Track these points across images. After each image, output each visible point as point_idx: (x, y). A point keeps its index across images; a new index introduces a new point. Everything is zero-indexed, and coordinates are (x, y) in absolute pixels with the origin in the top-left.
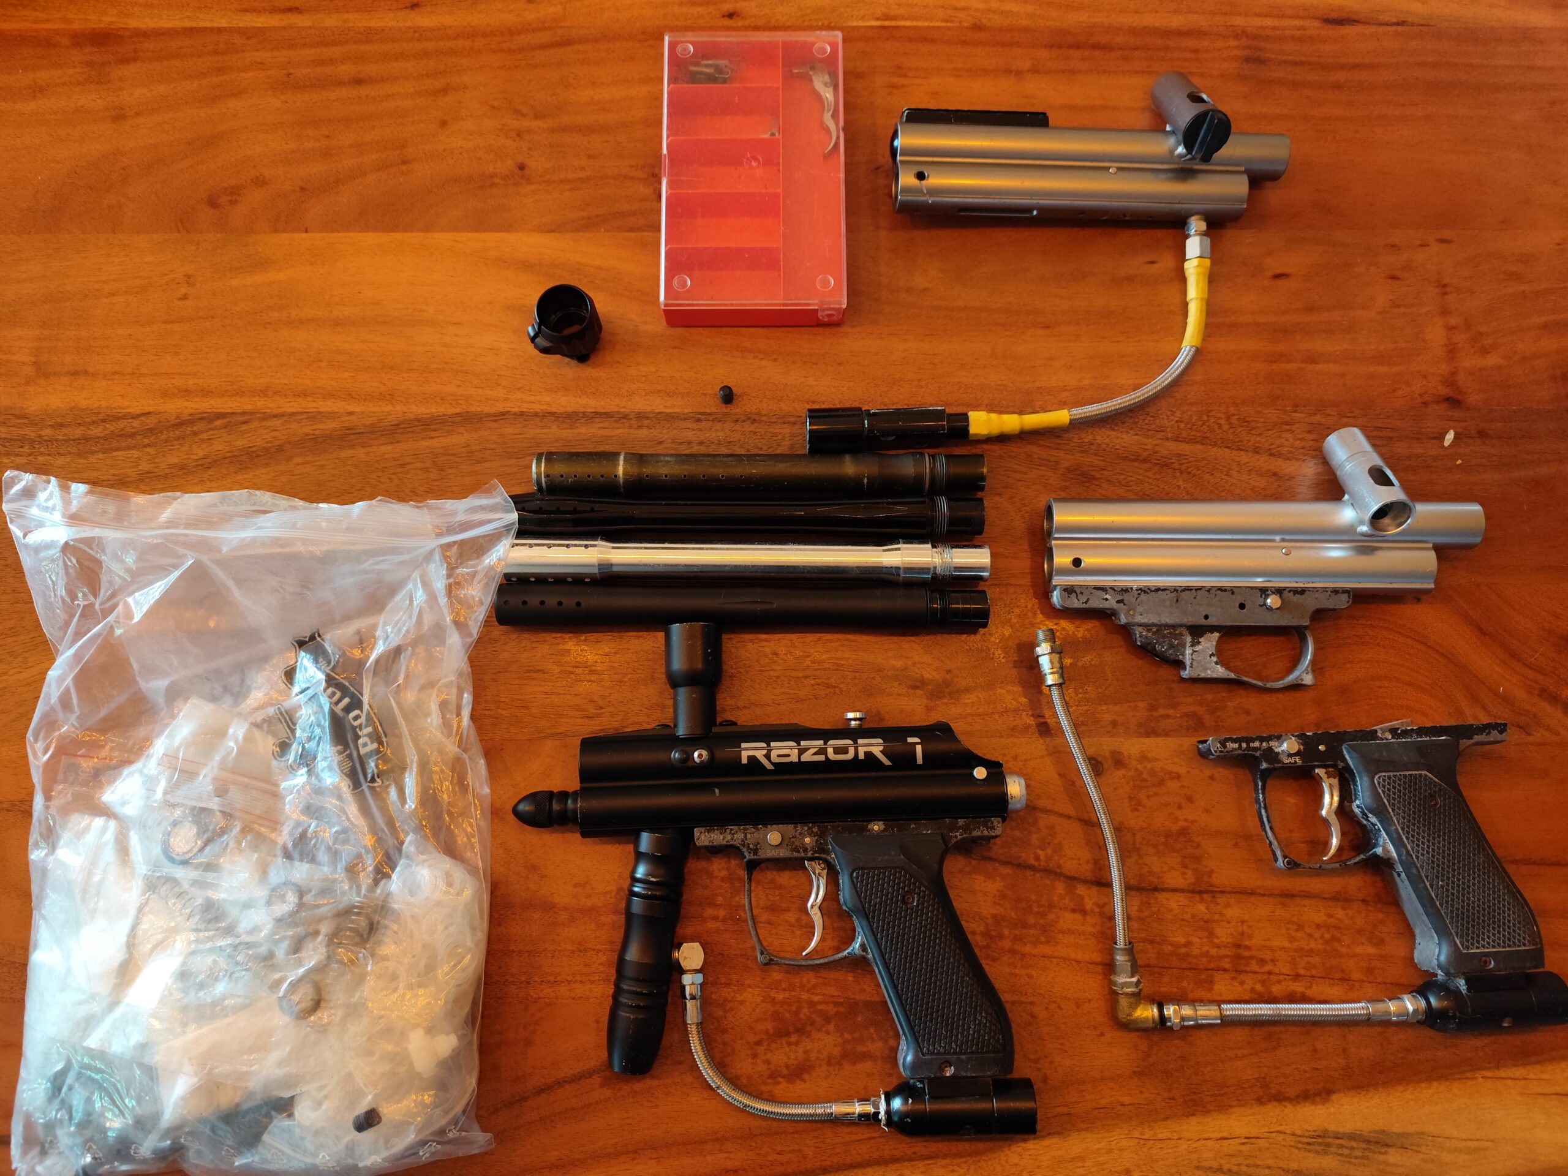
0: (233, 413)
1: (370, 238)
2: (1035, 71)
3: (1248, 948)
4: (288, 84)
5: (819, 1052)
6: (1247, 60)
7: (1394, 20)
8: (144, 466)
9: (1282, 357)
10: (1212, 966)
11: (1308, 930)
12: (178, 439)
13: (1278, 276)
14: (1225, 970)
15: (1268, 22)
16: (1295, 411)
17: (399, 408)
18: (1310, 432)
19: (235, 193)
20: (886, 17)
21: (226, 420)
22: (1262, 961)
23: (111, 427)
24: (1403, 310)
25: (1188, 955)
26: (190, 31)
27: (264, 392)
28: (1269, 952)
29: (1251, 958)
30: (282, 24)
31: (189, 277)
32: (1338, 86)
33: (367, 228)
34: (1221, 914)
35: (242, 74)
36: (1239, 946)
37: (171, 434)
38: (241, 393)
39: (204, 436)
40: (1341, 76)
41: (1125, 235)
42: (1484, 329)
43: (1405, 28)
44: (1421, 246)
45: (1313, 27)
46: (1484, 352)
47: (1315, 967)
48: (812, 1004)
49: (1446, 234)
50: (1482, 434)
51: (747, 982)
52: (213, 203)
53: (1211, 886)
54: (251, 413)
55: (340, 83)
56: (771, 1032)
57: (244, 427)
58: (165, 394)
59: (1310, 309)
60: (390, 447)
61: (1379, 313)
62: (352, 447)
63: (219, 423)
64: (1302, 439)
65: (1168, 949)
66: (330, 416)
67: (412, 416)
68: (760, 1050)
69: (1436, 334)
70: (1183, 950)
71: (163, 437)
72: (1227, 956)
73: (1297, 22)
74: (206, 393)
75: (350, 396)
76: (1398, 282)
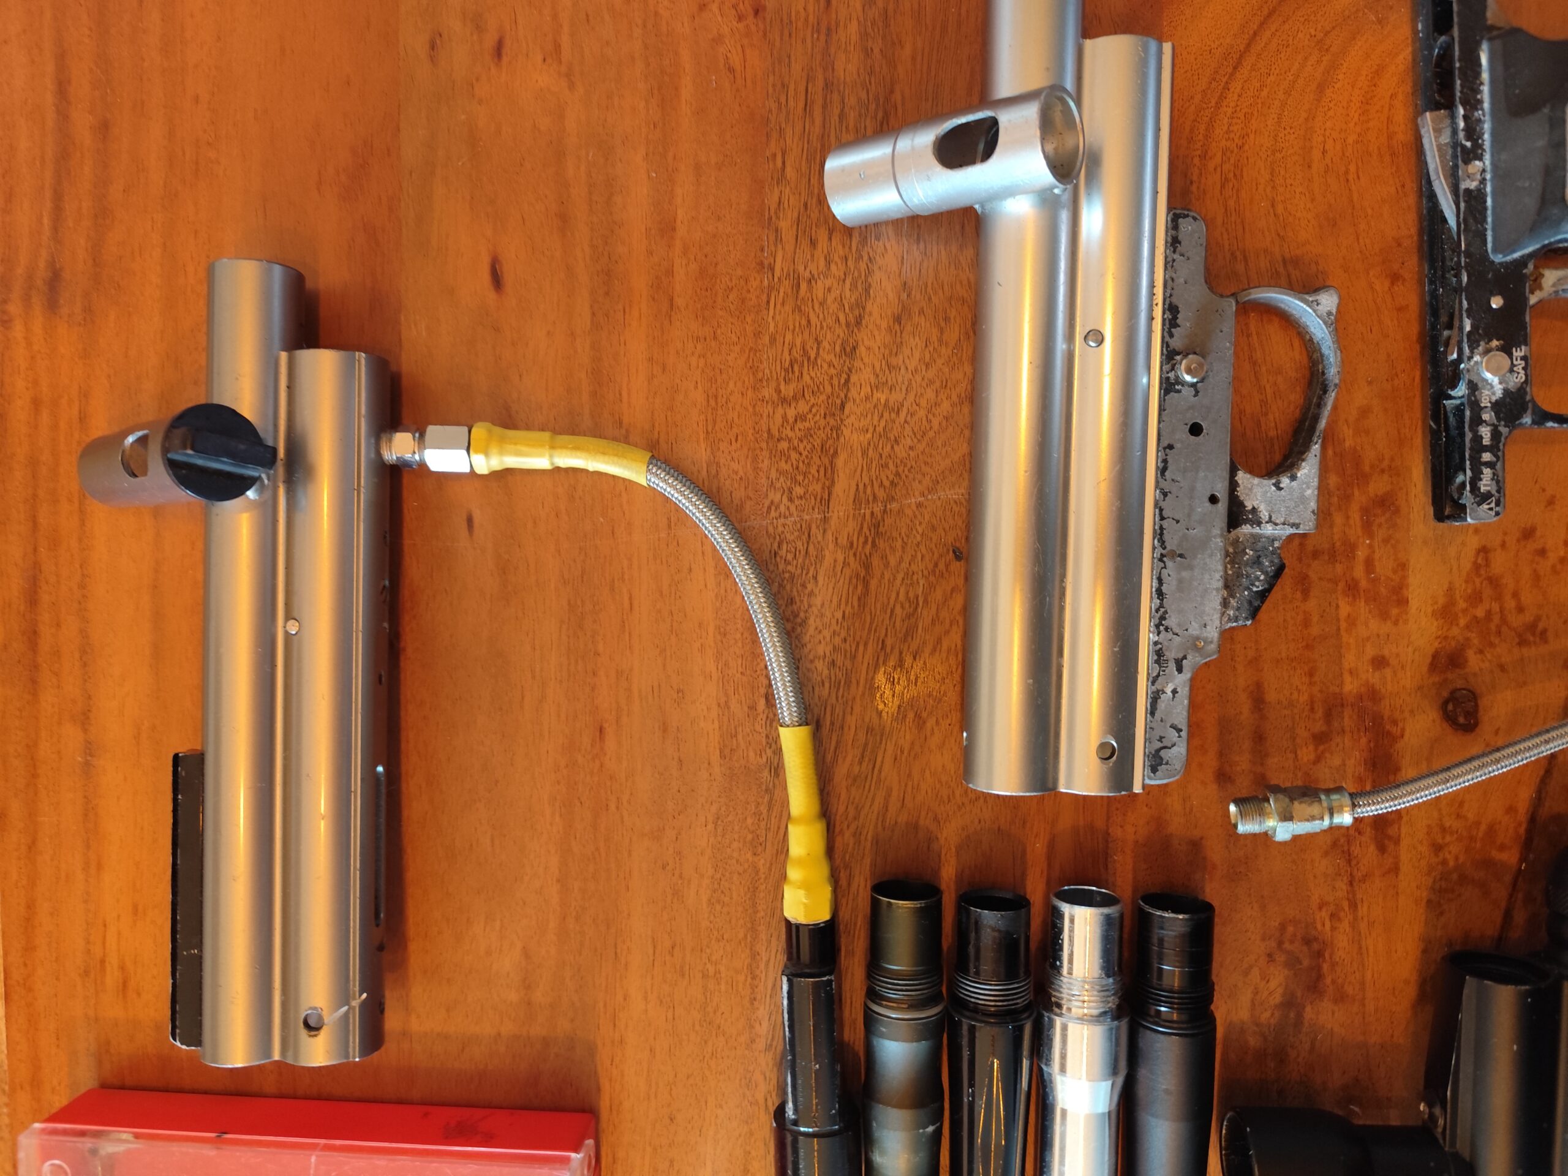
2: (85, 718)
6: (52, 305)
13: (497, 280)
16: (772, 269)
18: (813, 243)
24: (565, 41)
32: (104, 128)
40: (82, 123)
41: (414, 570)
59: (564, 220)
61: (572, 86)
64: (828, 262)
76: (508, 42)
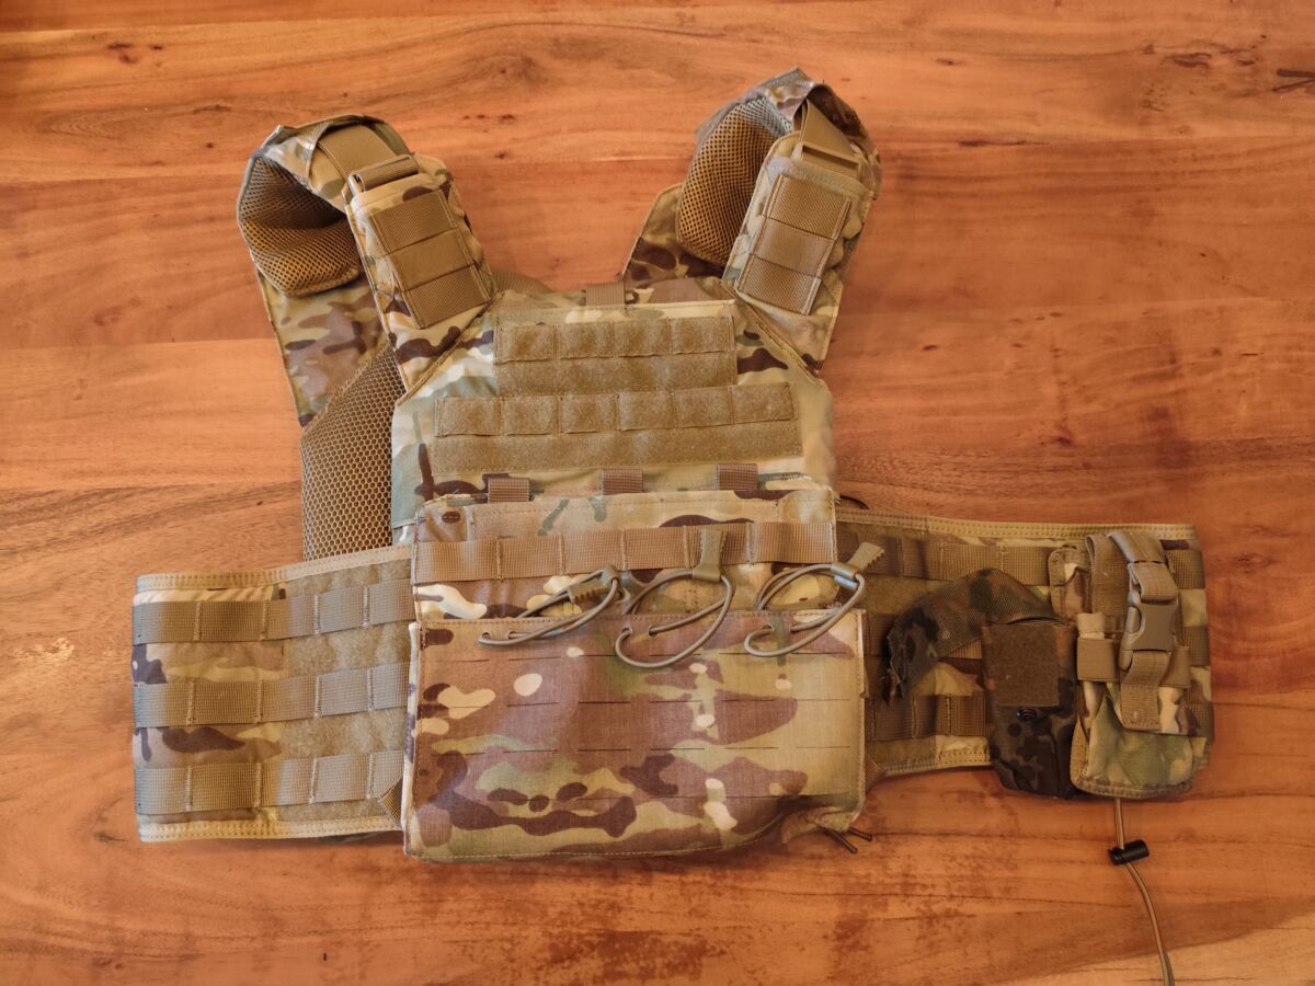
0: (119, 489)
1: (223, 345)
3: (914, 877)
4: (156, 223)
5: (586, 973)
6: (902, 177)
7: (1016, 140)
8: (51, 534)
9: (933, 411)
10: (886, 891)
11: (959, 861)
12: (75, 511)
13: (928, 348)
14: (896, 895)
15: (919, 146)
16: (943, 454)
17: (250, 479)
18: (955, 470)
19: (116, 311)
20: (623, 153)
21: (113, 495)
22: (924, 886)
23: (23, 503)
24: (1024, 371)
25: (868, 884)
26: (78, 184)
27: (142, 471)
28: (930, 880)
29: (916, 884)
30: (149, 175)
31: (82, 381)
32: (973, 195)
33: (220, 337)
34: (893, 851)
35: (119, 217)
36: (906, 876)
37: (71, 507)
38: (124, 473)
39: (97, 508)
42: (1087, 383)
43: (1024, 147)
44: (1038, 319)
45: (954, 149)
46: (1089, 400)
47: (965, 889)
48: (580, 936)
49: (1058, 309)
50: (1087, 466)
51: (530, 921)
52: (99, 321)
53: (885, 829)
54: (134, 488)
55: (197, 222)
56: (549, 958)
57: (129, 499)
58: (66, 476)
59: (955, 373)
60: (242, 511)
61: (1007, 374)
62: (214, 512)
63: (108, 497)
64: (948, 476)
65: (853, 880)
66: (194, 488)
67: (260, 486)
68: (542, 973)
69: (1050, 390)
70: (864, 881)
71: (65, 510)
72: (897, 884)
73: (941, 146)
74: (98, 473)
75: (211, 472)
76: (1020, 350)
